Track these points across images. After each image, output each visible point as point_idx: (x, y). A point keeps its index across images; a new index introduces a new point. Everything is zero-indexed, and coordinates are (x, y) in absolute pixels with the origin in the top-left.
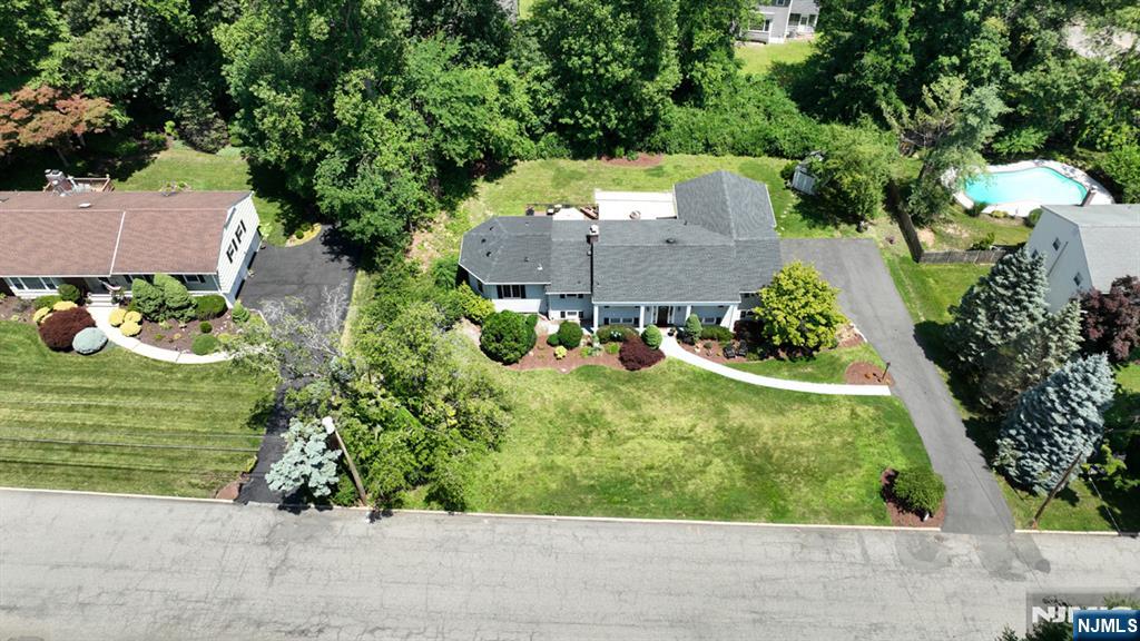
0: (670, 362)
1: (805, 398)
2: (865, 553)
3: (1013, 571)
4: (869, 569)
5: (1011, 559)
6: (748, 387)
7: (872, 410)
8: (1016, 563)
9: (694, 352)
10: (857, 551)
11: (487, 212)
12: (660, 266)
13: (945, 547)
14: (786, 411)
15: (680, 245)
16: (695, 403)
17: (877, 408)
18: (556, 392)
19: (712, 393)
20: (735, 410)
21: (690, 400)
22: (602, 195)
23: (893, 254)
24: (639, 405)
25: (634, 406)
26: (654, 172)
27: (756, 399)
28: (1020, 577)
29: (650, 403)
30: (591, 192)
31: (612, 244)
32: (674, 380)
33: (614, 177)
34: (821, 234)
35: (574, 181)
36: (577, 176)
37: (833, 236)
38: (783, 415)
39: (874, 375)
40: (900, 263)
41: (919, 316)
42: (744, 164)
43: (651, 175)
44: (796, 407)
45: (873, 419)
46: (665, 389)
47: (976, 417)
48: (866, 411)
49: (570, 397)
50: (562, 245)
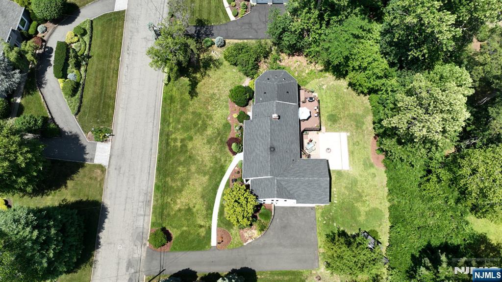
0: (231, 157)
1: (210, 208)
3: (130, 268)
4: (135, 215)
6: (217, 186)
7: (203, 234)
8: (133, 271)
9: (235, 167)
11: (325, 86)
12: (259, 145)
13: (141, 246)
14: (204, 199)
15: (269, 153)
16: (209, 165)
17: (204, 237)
18: (217, 115)
19: (214, 172)
20: (205, 179)
21: (211, 163)
22: (344, 136)
23: (307, 276)
24: (209, 144)
25: (209, 142)
26: (367, 162)
27: (210, 188)
28: (127, 270)
29: (210, 148)
30: (347, 131)
31: (271, 125)
32: (222, 158)
33: (360, 142)
34: (321, 241)
35: (355, 124)
36: (359, 125)
37: (320, 247)
38: (201, 197)
39: (222, 241)
40: (301, 279)
41: (261, 275)
42: (381, 211)
43: (365, 161)
44: (205, 203)
45: (198, 234)
46: (217, 154)
47: (198, 279)
48: (202, 232)
49: (214, 120)
50: (273, 105)
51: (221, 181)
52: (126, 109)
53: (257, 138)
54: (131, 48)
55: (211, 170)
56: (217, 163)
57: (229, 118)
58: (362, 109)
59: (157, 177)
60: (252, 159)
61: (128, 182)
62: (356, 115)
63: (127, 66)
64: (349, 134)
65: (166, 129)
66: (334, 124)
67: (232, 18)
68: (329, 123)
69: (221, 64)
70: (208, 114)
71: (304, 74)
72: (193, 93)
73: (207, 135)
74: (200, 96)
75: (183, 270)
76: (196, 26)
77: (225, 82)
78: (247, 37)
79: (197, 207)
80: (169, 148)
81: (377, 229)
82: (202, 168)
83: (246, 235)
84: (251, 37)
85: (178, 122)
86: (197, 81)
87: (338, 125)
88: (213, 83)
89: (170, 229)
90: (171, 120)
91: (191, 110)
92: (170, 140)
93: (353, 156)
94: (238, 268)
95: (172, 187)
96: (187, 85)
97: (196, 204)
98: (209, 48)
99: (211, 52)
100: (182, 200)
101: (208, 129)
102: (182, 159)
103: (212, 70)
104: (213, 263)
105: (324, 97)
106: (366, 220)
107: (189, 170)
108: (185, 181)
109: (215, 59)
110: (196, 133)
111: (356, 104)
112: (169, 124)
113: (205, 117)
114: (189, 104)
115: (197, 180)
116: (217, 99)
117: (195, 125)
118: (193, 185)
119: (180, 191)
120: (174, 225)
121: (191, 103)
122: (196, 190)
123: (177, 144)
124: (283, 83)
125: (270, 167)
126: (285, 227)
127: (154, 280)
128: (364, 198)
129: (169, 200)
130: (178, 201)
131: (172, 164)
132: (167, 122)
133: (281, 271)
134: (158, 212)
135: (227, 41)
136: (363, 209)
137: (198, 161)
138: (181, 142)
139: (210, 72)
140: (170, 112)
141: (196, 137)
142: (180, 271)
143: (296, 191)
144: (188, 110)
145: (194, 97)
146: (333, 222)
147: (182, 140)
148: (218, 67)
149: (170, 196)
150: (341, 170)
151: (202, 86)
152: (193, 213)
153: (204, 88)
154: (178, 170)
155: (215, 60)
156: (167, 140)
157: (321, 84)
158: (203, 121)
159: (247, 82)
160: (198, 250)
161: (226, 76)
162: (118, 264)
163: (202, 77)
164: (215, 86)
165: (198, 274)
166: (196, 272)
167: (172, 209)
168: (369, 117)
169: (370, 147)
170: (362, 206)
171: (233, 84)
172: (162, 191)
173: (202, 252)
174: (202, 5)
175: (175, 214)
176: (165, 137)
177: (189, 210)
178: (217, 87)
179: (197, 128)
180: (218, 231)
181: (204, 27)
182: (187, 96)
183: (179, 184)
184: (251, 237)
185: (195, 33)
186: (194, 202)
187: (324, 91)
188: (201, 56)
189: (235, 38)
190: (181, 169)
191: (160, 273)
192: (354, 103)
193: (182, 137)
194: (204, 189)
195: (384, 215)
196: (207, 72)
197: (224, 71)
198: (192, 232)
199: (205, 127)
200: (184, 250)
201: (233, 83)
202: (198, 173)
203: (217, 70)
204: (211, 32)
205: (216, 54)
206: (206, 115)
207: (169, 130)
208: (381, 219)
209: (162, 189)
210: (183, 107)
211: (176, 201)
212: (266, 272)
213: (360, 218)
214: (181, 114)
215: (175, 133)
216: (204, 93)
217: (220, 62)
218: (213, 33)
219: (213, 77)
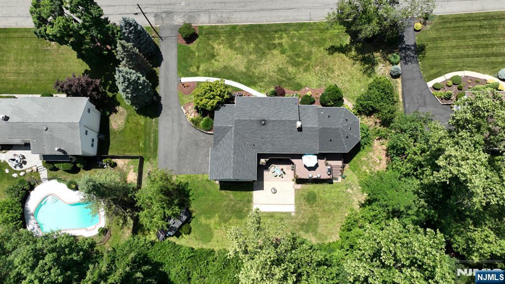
0: (264, 92)
1: (215, 75)
2: (210, 17)
4: (210, 12)
5: (165, 18)
6: (235, 80)
7: (191, 70)
8: (164, 16)
10: (212, 17)
11: (351, 192)
12: (269, 111)
14: (223, 68)
15: (259, 119)
17: (189, 71)
18: (310, 77)
19: (250, 76)
20: (242, 68)
21: (258, 73)
22: (291, 209)
23: (152, 163)
24: (278, 70)
25: (280, 70)
27: (233, 74)
28: (165, 12)
29: (273, 72)
30: (297, 212)
31: (290, 121)
32: (264, 83)
34: (183, 178)
35: (306, 223)
36: (305, 227)
37: (177, 177)
38: (225, 66)
40: (151, 157)
41: (155, 122)
42: (210, 241)
44: (219, 70)
45: (192, 66)
46: (268, 78)
47: (154, 68)
48: (193, 69)
49: (305, 74)
50: (314, 124)
51: (241, 83)
53: (278, 109)
55: (251, 74)
56: (258, 78)
57: (307, 88)
58: (325, 233)
59: (244, 25)
60: (254, 104)
62: (317, 224)
64: (293, 214)
65: (292, 28)
66: (304, 199)
67: (430, 84)
68: (306, 194)
69: (369, 75)
70: (311, 67)
71: (364, 167)
72: (333, 50)
73: (287, 68)
74: (329, 57)
75: (162, 56)
76: (415, 45)
77: (349, 81)
78: (406, 102)
79: (216, 63)
80: (273, 33)
81: (192, 234)
82: (253, 66)
83: (190, 107)
84: (407, 105)
85: (300, 39)
86: (347, 52)
87: (303, 203)
88: (346, 69)
89: (197, 42)
90: (301, 32)
91: (314, 50)
92: (280, 33)
93: (268, 217)
94: (162, 102)
95: (234, 39)
96: (341, 42)
97: (219, 62)
98: (388, 62)
99: (383, 63)
100: (222, 50)
101: (294, 68)
102: (261, 46)
103: (361, 67)
104: (167, 79)
105: (337, 190)
106: (201, 224)
107: (251, 53)
108: (240, 50)
109: (375, 68)
110: (288, 56)
111: (331, 226)
112: (297, 31)
113: (307, 64)
114: (320, 47)
115: (241, 61)
116: (328, 75)
117: (298, 55)
118: (236, 58)
119: (231, 46)
120: (200, 44)
121: (322, 49)
122: (232, 61)
123: (277, 40)
124: (342, 136)
125: (245, 120)
126: (197, 144)
127: (155, 33)
128: (223, 225)
129: (222, 38)
130: (221, 46)
131: (256, 38)
132: (300, 28)
133: (158, 140)
134: (212, 30)
135: (399, 80)
136: (212, 222)
137: (261, 61)
138: (279, 43)
139: (358, 65)
140: (310, 30)
141: (285, 57)
142: (161, 53)
143: (221, 147)
144: (313, 46)
145: (328, 52)
147: (280, 44)
148: (365, 72)
149: (226, 38)
150: (252, 202)
151: (342, 58)
152: (210, 60)
153: (339, 61)
154: (251, 44)
155: (373, 69)
156: (281, 31)
157: (353, 186)
158: (302, 62)
159: (349, 104)
160: (178, 66)
161: (355, 82)
162: (170, 4)
163: (352, 58)
164: (343, 72)
165: (158, 68)
166: (160, 66)
167: (214, 41)
170: (215, 222)
171: (346, 90)
172: (231, 31)
173: (176, 70)
174: (445, 49)
175: (210, 44)
176: (283, 28)
177: (213, 56)
178: (341, 74)
179: (294, 57)
180: (194, 82)
181: (415, 54)
182: (329, 44)
183: (238, 45)
184: (187, 112)
185: (406, 45)
186: (220, 60)
187: (344, 190)
188: (378, 54)
189: (405, 88)
190: (252, 46)
191: (161, 38)
192: (330, 224)
193: (284, 44)
194: (232, 69)
195: (206, 244)
196: (358, 62)
197: (361, 80)
198: (194, 60)
199: (296, 64)
200: (178, 54)
201: (348, 90)
202: (248, 62)
203: (361, 72)
204: (409, 62)
205: (381, 69)
206: (309, 65)
207: (291, 31)
208: (201, 240)
209: (232, 32)
210: (316, 41)
211: (222, 44)
212: (157, 127)
213: (203, 218)
214: (308, 41)
215: (288, 37)
216: (333, 61)
217: (372, 74)
218: (407, 64)
219: (353, 68)
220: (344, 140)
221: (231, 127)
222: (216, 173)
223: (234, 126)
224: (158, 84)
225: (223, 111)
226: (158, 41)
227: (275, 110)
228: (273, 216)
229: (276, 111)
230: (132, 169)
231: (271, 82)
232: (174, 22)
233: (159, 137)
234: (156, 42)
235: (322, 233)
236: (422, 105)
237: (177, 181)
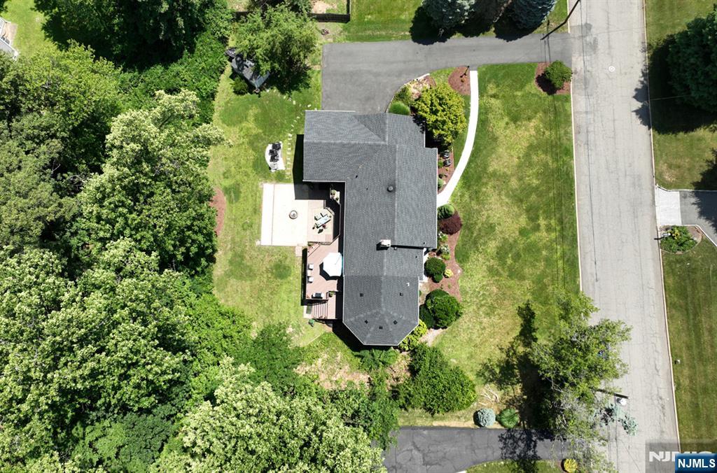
0: (453, 202)
1: (483, 123)
3: (592, 42)
5: (585, 41)
6: (474, 155)
7: (491, 85)
8: (588, 39)
9: (446, 185)
12: (412, 199)
13: (581, 71)
14: (494, 135)
15: (396, 182)
16: (488, 189)
17: (489, 82)
18: (480, 276)
19: (480, 178)
20: (494, 166)
21: (485, 192)
22: (265, 240)
23: (340, 34)
24: (491, 224)
25: (492, 228)
26: (233, 195)
27: (484, 152)
28: (595, 40)
29: (488, 217)
30: (260, 248)
31: (394, 231)
32: (468, 200)
33: (240, 229)
34: (317, 80)
35: (244, 262)
36: (238, 259)
37: (319, 72)
38: (497, 138)
39: (461, 77)
40: (349, 32)
41: (405, 36)
42: (223, 122)
43: (237, 198)
44: (490, 129)
45: (498, 86)
46: (476, 207)
47: (493, 29)
48: (492, 89)
49: (485, 268)
50: (388, 269)
51: (469, 163)
52: (643, 285)
53: (415, 213)
54: (658, 410)
55: (484, 180)
56: (476, 192)
57: (459, 271)
58: (229, 289)
59: (572, 168)
61: (617, 162)
62: (241, 278)
63: (658, 371)
65: (568, 248)
66: (280, 261)
68: (287, 262)
69: (480, 374)
70: (497, 278)
71: (326, 356)
72: (527, 315)
73: (495, 239)
74: (513, 309)
75: (515, 39)
76: (536, 458)
77: (470, 339)
78: (433, 432)
79: (502, 124)
80: (558, 216)
81: (234, 96)
82: (498, 183)
83: (427, 86)
84: (425, 432)
85: (548, 261)
86: (523, 338)
87: (273, 258)
88: (492, 335)
89: (541, 93)
90: (560, 263)
91: (527, 284)
92: (558, 228)
93: (255, 205)
94: (437, 44)
95: (546, 152)
96: (541, 330)
97: (505, 128)
98: (505, 407)
99: (502, 399)
100: (527, 133)
101: (494, 250)
102: (533, 197)
103: (495, 361)
104: (474, 49)
105: (292, 312)
106: (247, 109)
107: (520, 179)
108: (526, 162)
109: (492, 385)
110: (515, 241)
111: (238, 299)
112: (563, 257)
113: (502, 272)
114: (533, 294)
115: (506, 164)
116: (482, 306)
117: (517, 257)
118: (512, 156)
119: (532, 148)
120: (536, 99)
121: (529, 297)
122: (506, 149)
123: (545, 222)
124: (369, 313)
125: (395, 160)
126: (368, 99)
127: (556, 27)
128: (246, 140)
129: (547, 133)
130: (533, 132)
131: (549, 189)
132: (568, 261)
133: (376, 41)
134: (562, 115)
135: (471, 423)
136: (250, 124)
137: (507, 195)
138: (539, 225)
139: (498, 356)
140: (564, 279)
141: (513, 235)
142: (520, 37)
144: (533, 283)
145: (524, 306)
146: (296, 106)
147: (537, 228)
148: (486, 367)
149: (547, 139)
150: (277, 182)
151: (512, 330)
152: (509, 114)
153: (508, 324)
154: (539, 180)
155: (492, 381)
156: (562, 229)
157: (297, 337)
158: (505, 263)
159: (430, 337)
160: (497, 65)
161: (468, 349)
162: (610, 47)
163: (512, 346)
164: (488, 330)
165: (494, 35)
166: (496, 37)
167: (541, 121)
168: (219, 273)
169: (225, 221)
170: (250, 128)
171: (453, 334)
172: (560, 147)
173: (489, 62)
175: (536, 113)
176: (567, 233)
177: (515, 119)
178: (484, 328)
179: (514, 250)
180: (469, 90)
181: (519, 456)
182: (537, 309)
183: (535, 158)
185: (535, 442)
186: (508, 131)
187: (291, 323)
188: (519, 391)
189: (456, 432)
190: (534, 181)
191: (548, 35)
192: (241, 299)
193: (537, 234)
194: (493, 150)
195: (220, 116)
196: (504, 356)
197: (473, 360)
198: (508, 89)
199: (501, 254)
200: (517, 65)
201: (455, 337)
202: (505, 175)
203: (485, 361)
204: (505, 444)
205: (492, 395)
206: (500, 275)
207: (562, 246)
208: (225, 111)
209: (561, 150)
210: (543, 287)
211: (537, 133)
212: (397, 39)
213: (256, 112)
214: (544, 274)
215: (551, 241)
216: (507, 316)
217: (483, 378)
218: (501, 440)
219: (493, 347)
220: (362, 316)
221: (384, 140)
222: (315, 120)
223: (387, 144)
224: (466, 36)
225: (413, 129)
226: (540, 32)
227: (413, 209)
228: (255, 212)
229: (411, 210)
230: (331, 7)
231: (469, 213)
232: (577, 55)
233: (381, 42)
234: (539, 29)
235: (229, 285)
236: (427, 459)
237: (313, 73)
